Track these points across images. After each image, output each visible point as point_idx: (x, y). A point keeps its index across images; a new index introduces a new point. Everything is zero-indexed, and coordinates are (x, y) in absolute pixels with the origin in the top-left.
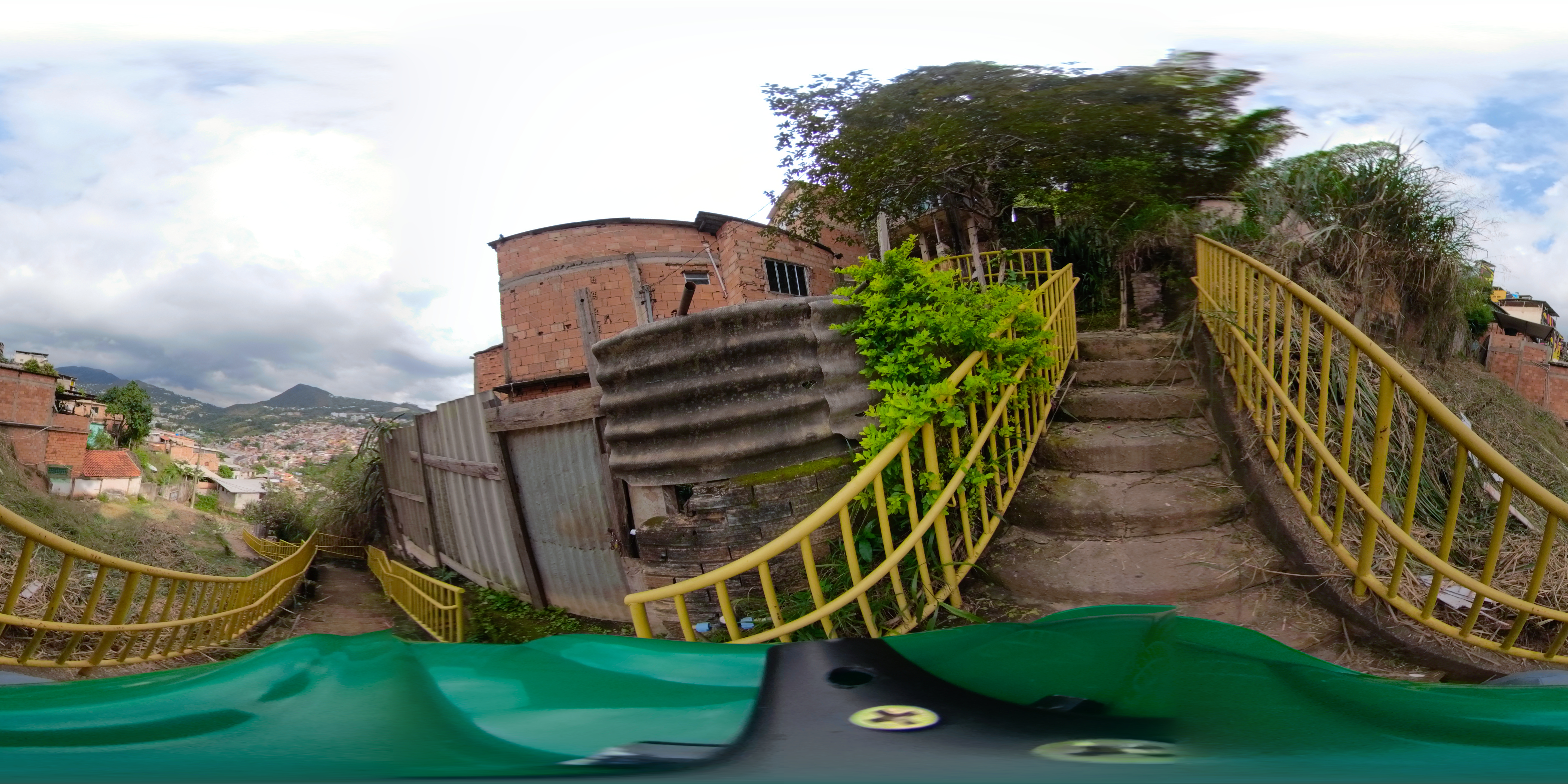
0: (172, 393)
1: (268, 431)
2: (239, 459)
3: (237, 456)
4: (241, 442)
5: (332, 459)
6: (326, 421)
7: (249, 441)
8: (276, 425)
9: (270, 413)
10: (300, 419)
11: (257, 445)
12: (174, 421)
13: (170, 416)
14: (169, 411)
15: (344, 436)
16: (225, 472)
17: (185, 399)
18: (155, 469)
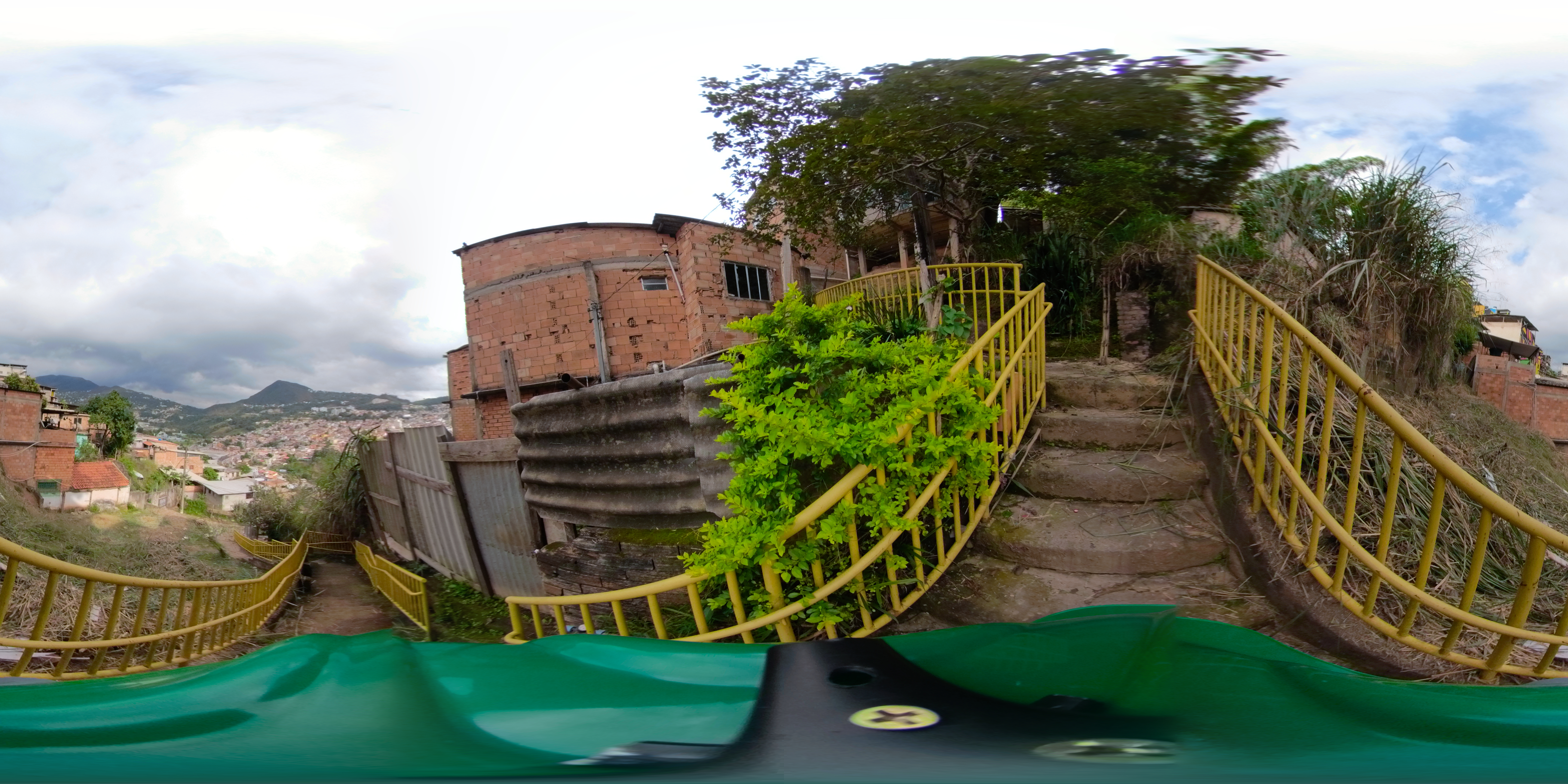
0: (151, 397)
1: (250, 430)
2: (222, 459)
3: (220, 456)
4: (223, 442)
5: (316, 454)
6: (307, 416)
7: (231, 441)
8: (257, 423)
9: (250, 411)
10: (281, 415)
11: (239, 444)
12: (155, 424)
13: (151, 420)
14: (149, 415)
15: (326, 430)
16: (210, 474)
17: (165, 402)
18: (142, 476)
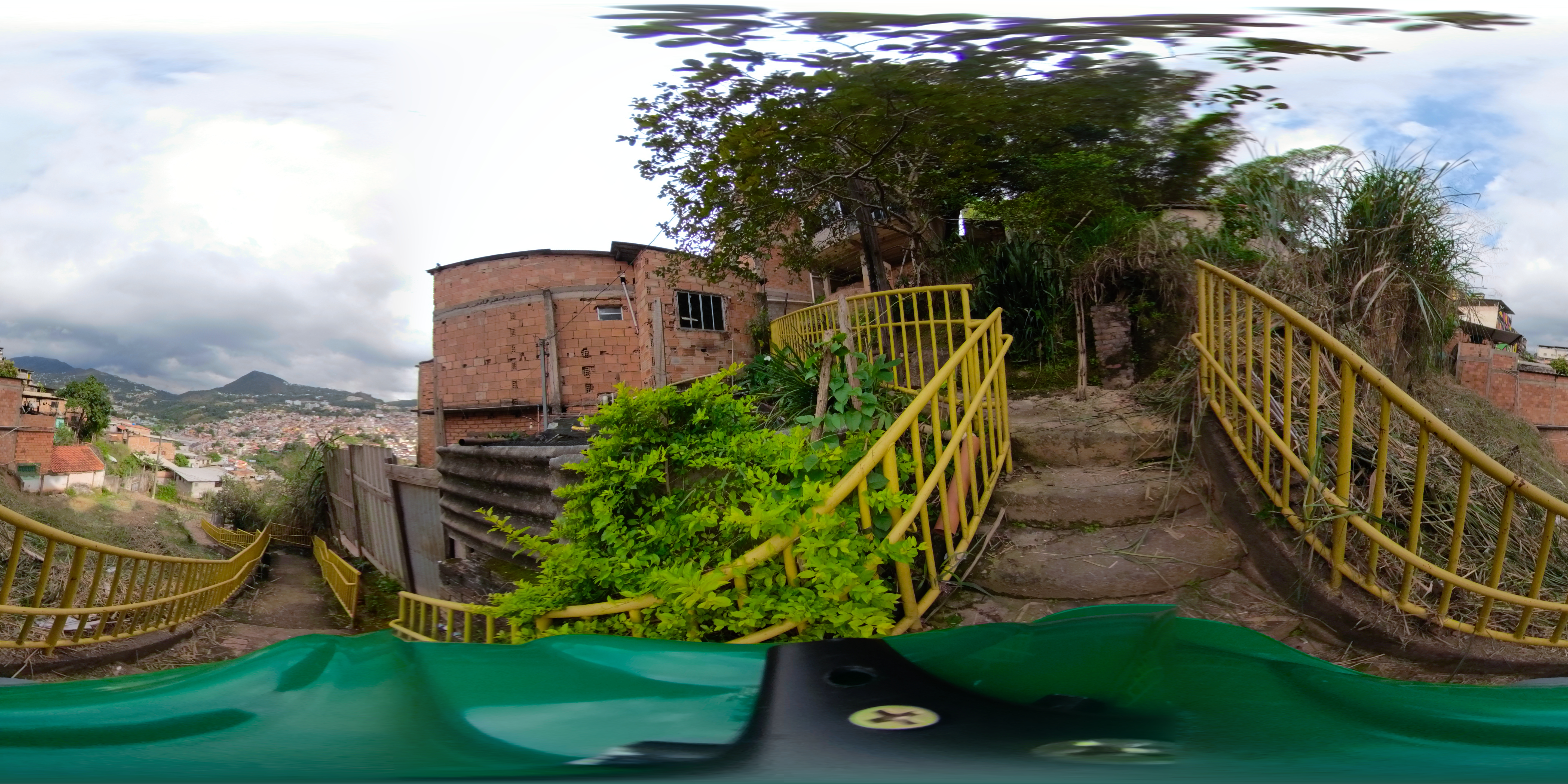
0: (126, 381)
1: (222, 418)
2: (193, 446)
3: (192, 443)
4: (195, 429)
6: (280, 408)
7: (203, 428)
8: (230, 412)
9: (223, 399)
10: (254, 406)
11: (211, 432)
12: (128, 408)
13: (125, 403)
14: (123, 399)
15: (298, 424)
16: (181, 461)
17: (139, 386)
18: (114, 460)
